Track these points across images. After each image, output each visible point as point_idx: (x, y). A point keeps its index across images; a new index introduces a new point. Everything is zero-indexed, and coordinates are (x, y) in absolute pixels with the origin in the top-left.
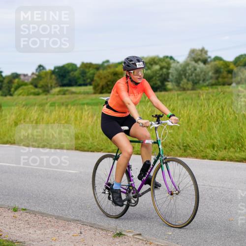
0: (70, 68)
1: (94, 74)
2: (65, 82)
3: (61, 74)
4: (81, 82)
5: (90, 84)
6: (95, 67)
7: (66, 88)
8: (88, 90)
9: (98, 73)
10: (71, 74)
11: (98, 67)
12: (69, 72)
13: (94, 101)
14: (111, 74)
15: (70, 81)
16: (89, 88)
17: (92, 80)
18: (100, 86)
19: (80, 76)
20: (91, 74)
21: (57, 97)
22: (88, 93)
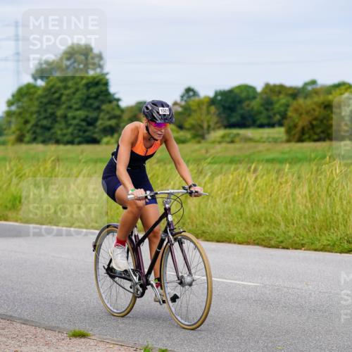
0: (243, 95)
1: (288, 106)
2: (233, 120)
3: (227, 105)
4: (263, 120)
5: (281, 124)
6: (290, 92)
7: (235, 131)
8: (276, 136)
9: (294, 104)
10: (245, 104)
11: (295, 93)
12: (241, 102)
13: (286, 156)
14: (320, 107)
15: (243, 117)
16: (279, 132)
17: (284, 116)
18: (299, 128)
19: (262, 109)
20: (281, 106)
21: (219, 148)
22: (275, 141)
